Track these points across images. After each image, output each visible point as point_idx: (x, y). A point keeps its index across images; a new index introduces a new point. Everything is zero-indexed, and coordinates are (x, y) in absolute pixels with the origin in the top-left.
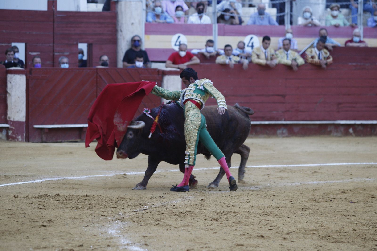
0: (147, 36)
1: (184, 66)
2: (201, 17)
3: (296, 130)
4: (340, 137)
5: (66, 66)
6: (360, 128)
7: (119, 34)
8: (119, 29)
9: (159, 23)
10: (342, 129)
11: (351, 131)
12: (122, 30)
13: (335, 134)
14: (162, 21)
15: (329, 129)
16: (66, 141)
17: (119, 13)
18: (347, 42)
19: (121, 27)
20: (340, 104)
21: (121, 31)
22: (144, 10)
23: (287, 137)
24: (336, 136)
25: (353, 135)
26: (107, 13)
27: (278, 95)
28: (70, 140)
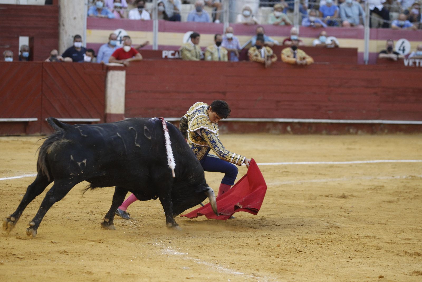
0: (88, 31)
1: (127, 61)
2: (141, 12)
3: (236, 127)
4: (278, 134)
5: (10, 60)
6: (298, 126)
7: (62, 28)
8: (61, 23)
9: (101, 18)
10: (280, 127)
11: (289, 128)
12: (65, 24)
13: (274, 132)
14: (103, 16)
15: (267, 127)
16: (11, 134)
17: (62, 7)
18: (285, 41)
19: (63, 21)
20: (278, 102)
21: (63, 25)
22: (86, 4)
23: (227, 134)
24: (275, 134)
25: (291, 132)
26: (49, 7)
27: (219, 92)
28: (16, 134)
